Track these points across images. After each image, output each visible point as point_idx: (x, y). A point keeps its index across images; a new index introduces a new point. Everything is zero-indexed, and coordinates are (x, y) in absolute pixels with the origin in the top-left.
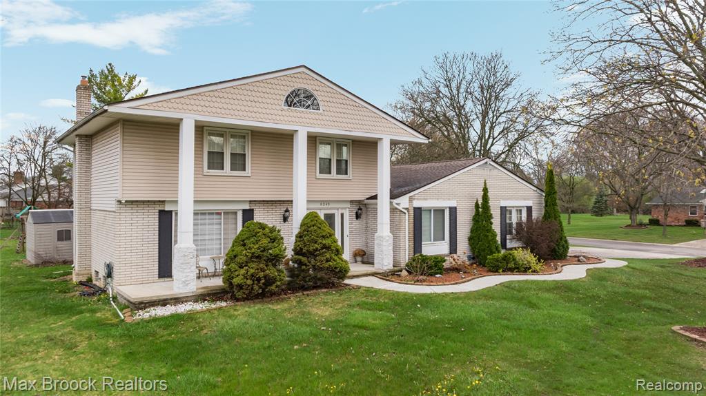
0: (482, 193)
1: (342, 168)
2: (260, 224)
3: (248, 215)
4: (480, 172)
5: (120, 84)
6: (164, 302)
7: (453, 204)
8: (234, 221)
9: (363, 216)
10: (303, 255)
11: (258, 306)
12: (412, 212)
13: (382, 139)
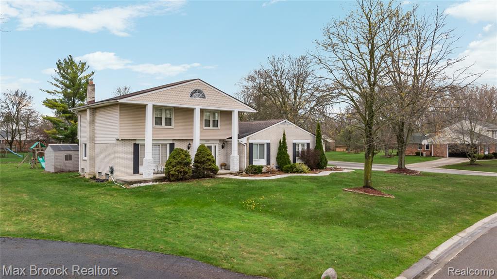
0: (283, 136)
1: (216, 124)
2: (181, 149)
3: (172, 146)
4: (283, 126)
5: (77, 68)
6: (140, 182)
7: (268, 141)
8: (165, 149)
9: (225, 147)
10: (199, 163)
11: (181, 183)
12: (248, 145)
13: (234, 111)
